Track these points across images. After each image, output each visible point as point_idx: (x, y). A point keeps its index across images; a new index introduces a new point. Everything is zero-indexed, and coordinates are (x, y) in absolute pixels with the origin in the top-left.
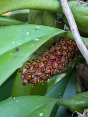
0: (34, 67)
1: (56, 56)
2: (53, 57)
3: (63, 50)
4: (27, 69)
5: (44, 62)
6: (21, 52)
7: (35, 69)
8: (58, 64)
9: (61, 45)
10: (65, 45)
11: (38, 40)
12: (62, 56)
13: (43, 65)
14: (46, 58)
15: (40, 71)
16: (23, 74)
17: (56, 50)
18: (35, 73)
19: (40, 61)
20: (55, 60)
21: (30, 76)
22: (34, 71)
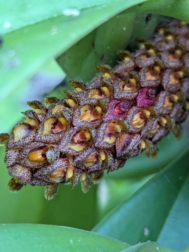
0: (56, 123)
1: (139, 87)
2: (127, 92)
3: (163, 70)
4: (30, 128)
5: (92, 107)
6: (12, 54)
7: (58, 129)
8: (143, 116)
9: (157, 51)
10: (172, 52)
11: (76, 13)
12: (159, 88)
13: (88, 117)
14: (101, 93)
15: (77, 138)
16: (15, 147)
17: (137, 69)
18: (58, 143)
19: (77, 102)
20: (134, 102)
21: (38, 156)
22: (56, 137)
